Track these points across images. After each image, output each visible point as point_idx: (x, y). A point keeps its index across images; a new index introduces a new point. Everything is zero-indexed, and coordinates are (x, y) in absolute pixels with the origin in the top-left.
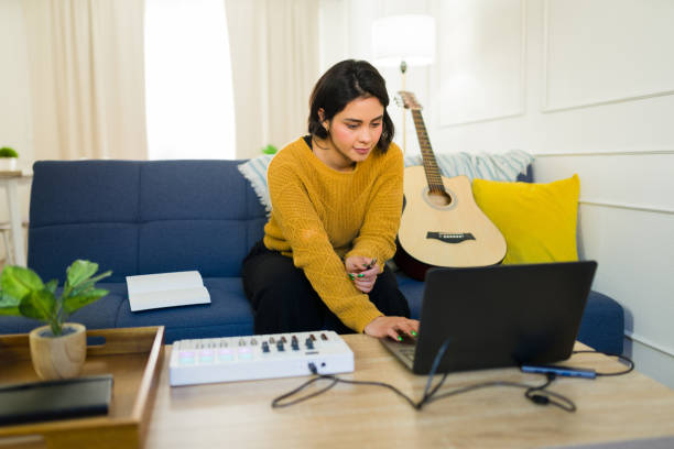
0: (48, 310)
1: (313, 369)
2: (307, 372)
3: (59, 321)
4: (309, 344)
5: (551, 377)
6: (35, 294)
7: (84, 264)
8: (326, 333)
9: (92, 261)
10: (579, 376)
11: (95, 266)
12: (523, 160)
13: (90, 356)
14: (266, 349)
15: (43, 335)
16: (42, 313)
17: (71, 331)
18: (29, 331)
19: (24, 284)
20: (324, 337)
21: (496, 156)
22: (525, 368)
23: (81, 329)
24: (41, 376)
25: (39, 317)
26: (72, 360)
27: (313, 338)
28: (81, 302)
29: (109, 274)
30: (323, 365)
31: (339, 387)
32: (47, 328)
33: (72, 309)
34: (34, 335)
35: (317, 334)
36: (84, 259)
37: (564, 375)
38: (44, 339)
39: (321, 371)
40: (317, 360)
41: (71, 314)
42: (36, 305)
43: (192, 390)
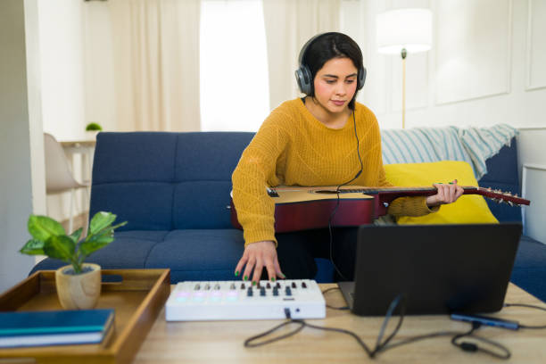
0: (68, 252)
1: (288, 313)
2: (283, 316)
3: (81, 260)
4: (288, 292)
6: (54, 239)
7: (105, 215)
8: (307, 282)
9: (113, 213)
11: (114, 216)
12: (507, 134)
13: (105, 291)
14: (250, 293)
15: (67, 273)
16: (64, 255)
17: (90, 270)
18: (57, 268)
19: (46, 229)
20: (304, 286)
21: (482, 130)
23: (97, 268)
24: (64, 306)
25: (61, 258)
26: (87, 294)
27: (294, 286)
28: (94, 247)
29: (123, 224)
30: (298, 310)
31: (306, 331)
32: (70, 267)
33: (88, 252)
34: (59, 273)
35: (298, 282)
36: (107, 211)
38: (67, 276)
39: (294, 315)
40: (292, 306)
41: (88, 256)
42: (57, 248)
43: (184, 325)
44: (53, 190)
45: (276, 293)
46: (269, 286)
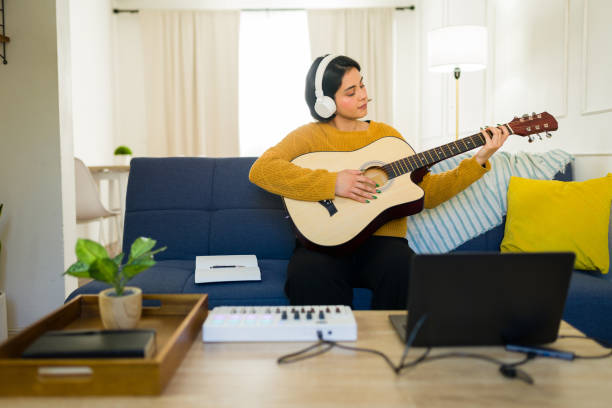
0: (112, 274)
1: (320, 335)
2: (315, 338)
3: (122, 284)
4: (322, 316)
5: (531, 356)
6: (100, 262)
7: (145, 240)
8: (341, 307)
9: (153, 238)
10: (557, 357)
11: (154, 242)
13: (145, 314)
14: (285, 317)
15: (111, 295)
16: (107, 277)
17: (131, 293)
18: (98, 292)
19: (92, 253)
20: (338, 311)
22: (509, 347)
23: (138, 291)
24: (106, 326)
25: (105, 281)
26: (129, 316)
27: (328, 311)
28: (136, 270)
29: (163, 249)
30: (330, 333)
31: (335, 351)
32: (113, 290)
33: (130, 275)
34: (102, 295)
35: (333, 308)
36: (147, 237)
37: (544, 356)
38: (111, 298)
39: (326, 337)
40: (324, 328)
41: (130, 279)
42: (102, 271)
43: (222, 346)
44: (83, 219)
45: (309, 317)
46: (303, 311)
